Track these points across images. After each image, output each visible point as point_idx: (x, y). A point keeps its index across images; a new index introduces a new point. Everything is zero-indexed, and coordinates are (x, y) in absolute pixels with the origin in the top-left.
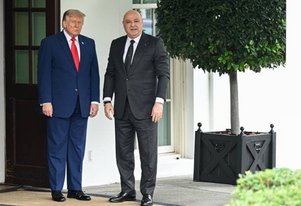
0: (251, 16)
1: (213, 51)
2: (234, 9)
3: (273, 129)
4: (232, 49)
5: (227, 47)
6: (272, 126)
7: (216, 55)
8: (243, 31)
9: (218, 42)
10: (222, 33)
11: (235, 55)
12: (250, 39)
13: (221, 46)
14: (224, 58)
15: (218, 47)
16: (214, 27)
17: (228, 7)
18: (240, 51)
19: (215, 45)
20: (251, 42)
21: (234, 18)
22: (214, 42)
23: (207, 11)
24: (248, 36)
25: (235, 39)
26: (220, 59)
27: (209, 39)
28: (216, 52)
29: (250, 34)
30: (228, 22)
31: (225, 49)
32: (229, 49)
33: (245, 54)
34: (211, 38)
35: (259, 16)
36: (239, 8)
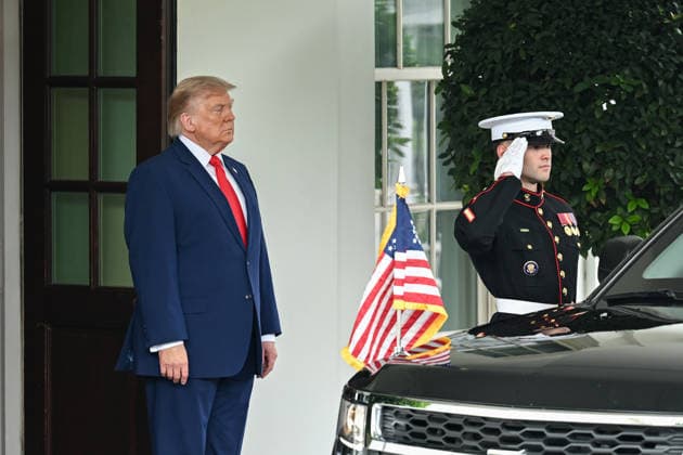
1: (597, 198)
2: (653, 84)
4: (647, 192)
5: (634, 188)
7: (603, 208)
8: (678, 144)
9: (609, 173)
10: (621, 149)
11: (655, 210)
13: (616, 186)
14: (624, 219)
15: (609, 190)
16: (598, 131)
17: (636, 78)
18: (670, 198)
19: (601, 181)
21: (652, 108)
22: (597, 174)
23: (579, 88)
25: (655, 167)
26: (614, 221)
27: (586, 166)
28: (603, 202)
30: (636, 119)
31: (628, 193)
32: (638, 193)
34: (590, 163)
36: (667, 81)
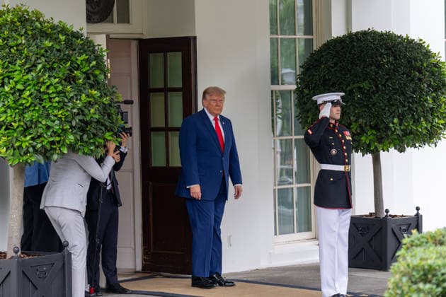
0: (395, 93)
1: (356, 130)
2: (377, 87)
3: (420, 211)
4: (376, 127)
5: (371, 126)
6: (418, 209)
7: (358, 134)
8: (387, 109)
9: (361, 120)
10: (365, 111)
11: (379, 134)
12: (394, 117)
13: (364, 125)
14: (367, 137)
15: (360, 126)
16: (357, 105)
17: (370, 84)
18: (384, 129)
19: (358, 124)
20: (396, 120)
21: (377, 95)
22: (356, 121)
23: (348, 88)
24: (392, 114)
25: (378, 117)
26: (363, 138)
27: (352, 118)
28: (358, 131)
29: (394, 112)
30: (371, 100)
31: (368, 128)
33: (389, 133)
34: (354, 116)
35: (403, 94)
36: (382, 85)
